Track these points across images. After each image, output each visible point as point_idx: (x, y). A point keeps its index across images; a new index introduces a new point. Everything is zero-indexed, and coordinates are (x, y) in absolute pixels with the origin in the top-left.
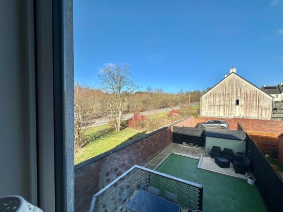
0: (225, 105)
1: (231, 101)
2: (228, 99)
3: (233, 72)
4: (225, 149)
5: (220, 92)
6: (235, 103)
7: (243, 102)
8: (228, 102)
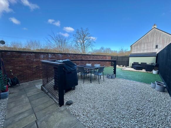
0: (148, 49)
1: (152, 46)
2: (150, 45)
3: (154, 28)
4: (141, 63)
5: (144, 42)
6: (155, 47)
7: (161, 46)
8: (150, 47)
